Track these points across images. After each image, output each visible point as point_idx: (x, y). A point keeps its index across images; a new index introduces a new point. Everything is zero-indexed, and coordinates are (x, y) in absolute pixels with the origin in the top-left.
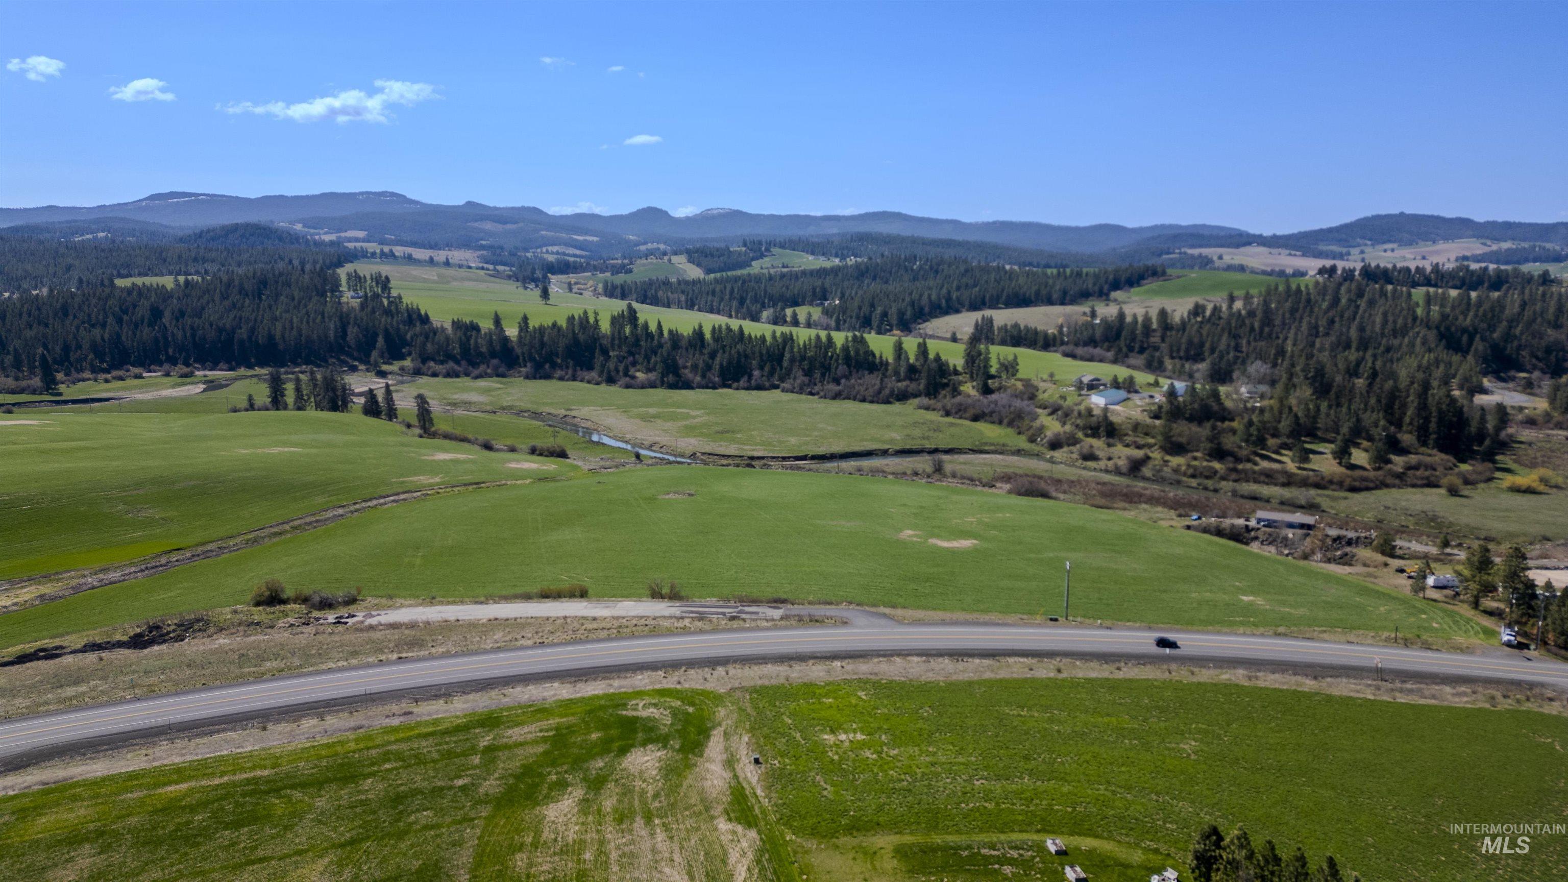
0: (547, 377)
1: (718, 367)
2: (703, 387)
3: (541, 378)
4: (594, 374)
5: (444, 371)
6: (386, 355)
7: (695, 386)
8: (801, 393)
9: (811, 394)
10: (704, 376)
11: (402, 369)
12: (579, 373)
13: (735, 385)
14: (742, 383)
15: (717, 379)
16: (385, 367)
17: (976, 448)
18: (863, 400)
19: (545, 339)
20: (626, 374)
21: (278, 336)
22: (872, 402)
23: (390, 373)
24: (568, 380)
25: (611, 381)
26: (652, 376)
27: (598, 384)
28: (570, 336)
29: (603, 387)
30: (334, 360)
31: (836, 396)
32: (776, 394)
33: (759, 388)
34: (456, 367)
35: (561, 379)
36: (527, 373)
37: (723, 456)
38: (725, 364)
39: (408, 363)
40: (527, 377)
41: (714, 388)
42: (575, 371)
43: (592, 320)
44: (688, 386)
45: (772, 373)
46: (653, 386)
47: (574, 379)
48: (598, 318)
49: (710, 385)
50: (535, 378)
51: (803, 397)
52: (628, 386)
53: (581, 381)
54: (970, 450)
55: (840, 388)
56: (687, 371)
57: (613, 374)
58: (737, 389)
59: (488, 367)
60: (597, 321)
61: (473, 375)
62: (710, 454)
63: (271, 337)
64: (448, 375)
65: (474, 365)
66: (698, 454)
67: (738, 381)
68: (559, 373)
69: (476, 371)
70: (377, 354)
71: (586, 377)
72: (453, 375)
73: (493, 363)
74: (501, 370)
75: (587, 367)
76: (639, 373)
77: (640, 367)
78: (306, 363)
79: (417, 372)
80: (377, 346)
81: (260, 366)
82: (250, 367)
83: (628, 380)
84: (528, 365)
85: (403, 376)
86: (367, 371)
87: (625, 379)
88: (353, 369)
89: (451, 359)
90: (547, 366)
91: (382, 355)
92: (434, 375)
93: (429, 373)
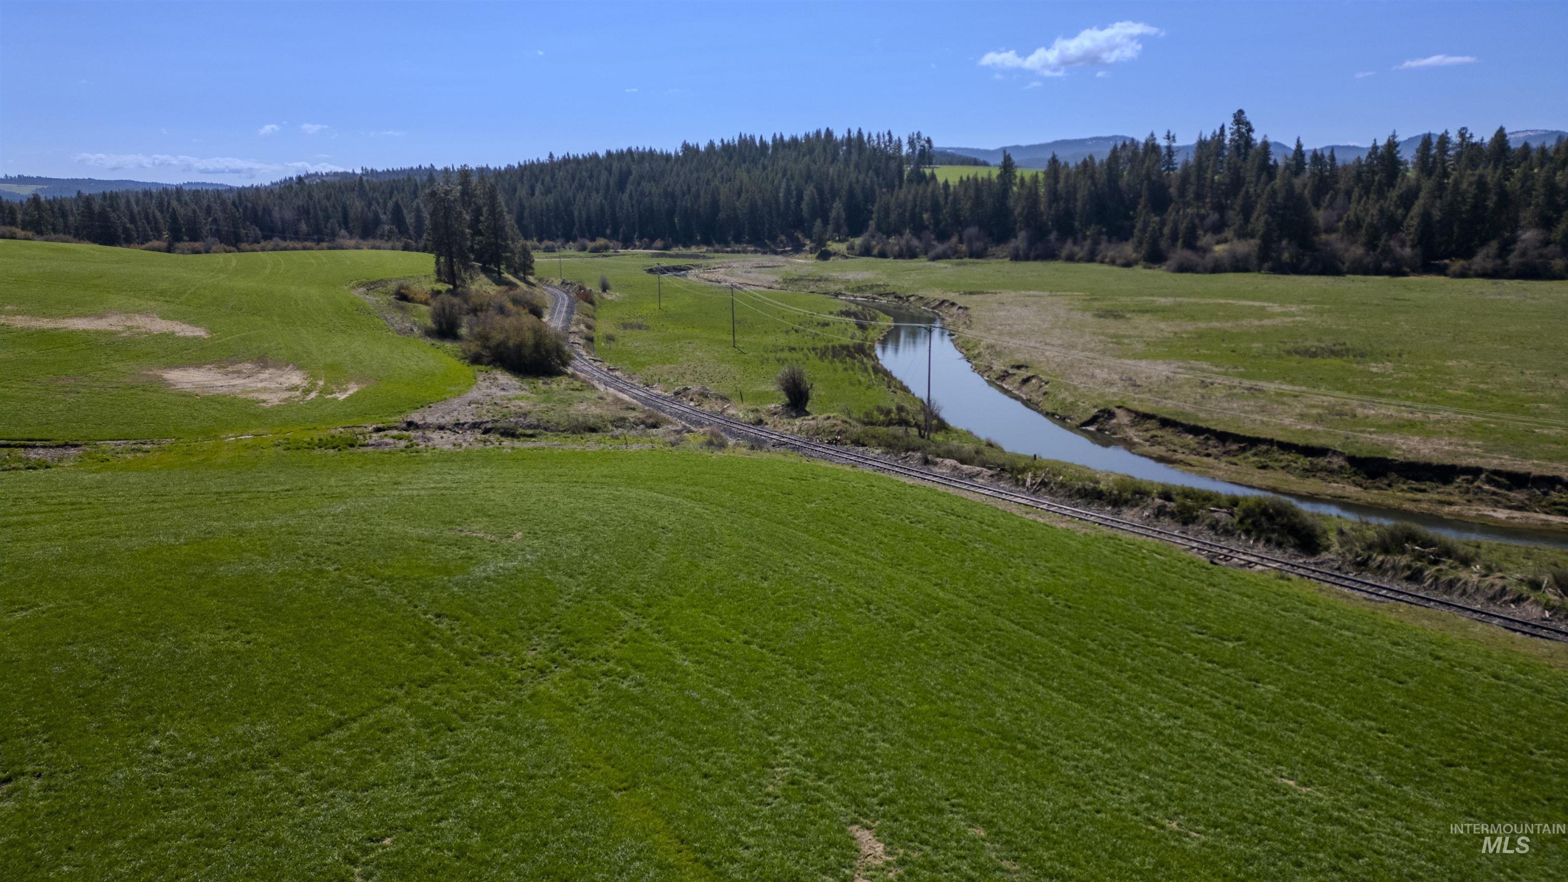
0: (1050, 255)
1: (1415, 222)
2: (1366, 271)
3: (1036, 258)
4: (1128, 249)
5: (897, 249)
6: (845, 229)
7: (1345, 268)
10: (1371, 245)
11: (851, 248)
12: (1103, 246)
13: (1458, 265)
14: (1480, 260)
15: (1408, 251)
16: (833, 246)
19: (1061, 185)
20: (1190, 243)
23: (835, 254)
24: (1079, 261)
25: (1155, 258)
26: (1245, 247)
27: (1128, 264)
28: (1102, 178)
29: (1139, 270)
34: (915, 242)
35: (1071, 258)
36: (1017, 249)
37: (1223, 437)
38: (1437, 214)
39: (858, 241)
40: (1016, 257)
41: (1396, 271)
42: (1096, 243)
44: (1327, 267)
46: (1239, 266)
47: (1091, 258)
50: (1027, 258)
52: (1183, 268)
53: (1102, 262)
56: (1333, 236)
57: (1163, 244)
58: (1463, 274)
59: (961, 241)
61: (932, 253)
62: (1165, 423)
64: (900, 256)
65: (943, 236)
66: (1123, 418)
67: (1469, 254)
68: (1069, 247)
69: (940, 248)
70: (830, 227)
71: (1110, 254)
72: (909, 254)
73: (973, 230)
74: (978, 245)
75: (1121, 234)
76: (1218, 243)
77: (1228, 233)
78: (749, 242)
79: (866, 252)
80: (833, 214)
81: (697, 244)
82: (686, 246)
83: (1188, 254)
84: (1022, 234)
85: (847, 258)
86: (812, 251)
87: (1180, 254)
88: (798, 249)
89: (918, 229)
90: (1053, 236)
91: (837, 229)
92: (883, 255)
93: (875, 251)
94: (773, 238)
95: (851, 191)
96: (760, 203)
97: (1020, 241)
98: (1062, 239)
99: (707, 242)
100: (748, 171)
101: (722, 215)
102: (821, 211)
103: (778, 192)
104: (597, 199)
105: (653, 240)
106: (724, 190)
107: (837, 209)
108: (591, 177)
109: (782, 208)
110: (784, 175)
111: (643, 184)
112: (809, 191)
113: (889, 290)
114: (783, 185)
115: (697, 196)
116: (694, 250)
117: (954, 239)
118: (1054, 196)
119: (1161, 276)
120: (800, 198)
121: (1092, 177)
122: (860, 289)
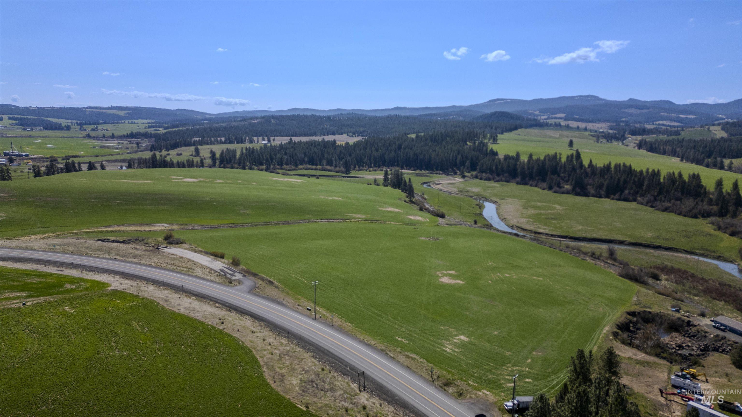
0: (526, 184)
1: (606, 186)
2: (594, 196)
3: (523, 184)
4: (545, 185)
5: (485, 177)
6: (470, 169)
8: (646, 206)
9: (652, 207)
10: (597, 190)
11: (472, 175)
13: (612, 196)
14: (617, 196)
15: (603, 193)
16: (466, 174)
17: (689, 250)
18: (679, 214)
19: (530, 165)
20: (559, 186)
21: (432, 158)
22: (685, 216)
23: (467, 177)
24: (533, 186)
25: (550, 188)
26: (571, 188)
27: (544, 189)
28: (541, 165)
29: (546, 191)
30: (451, 169)
31: (666, 210)
32: (634, 205)
33: (626, 200)
34: (490, 176)
35: (531, 185)
36: (518, 181)
38: (610, 184)
39: (474, 173)
40: (518, 183)
41: (601, 197)
42: (538, 182)
43: (558, 157)
44: (586, 195)
45: (636, 193)
46: (568, 193)
47: (536, 186)
48: (561, 156)
49: (598, 196)
50: (520, 184)
51: (647, 207)
52: (555, 192)
53: (538, 187)
54: (684, 250)
55: (670, 205)
56: (588, 187)
57: (553, 185)
58: (613, 199)
59: (503, 177)
60: (560, 158)
61: (495, 180)
62: (519, 227)
63: (430, 157)
64: (486, 180)
65: (498, 175)
66: (514, 226)
67: (615, 194)
68: (531, 182)
69: (497, 178)
70: (465, 168)
71: (540, 186)
72: (488, 179)
73: (506, 175)
74: (507, 179)
75: (544, 180)
76: (567, 185)
77: (569, 183)
78: (440, 170)
79: (476, 177)
80: (466, 164)
81: (424, 170)
82: (421, 170)
83: (558, 189)
84: (519, 177)
85: (470, 178)
86: (460, 175)
87: (556, 188)
88: (455, 173)
89: (492, 172)
90: (527, 179)
91: (468, 168)
92: (481, 179)
93: (479, 178)
94: (448, 169)
95: (472, 158)
96: (444, 159)
97: (519, 179)
98: (530, 180)
99: (426, 169)
100: (440, 148)
101: (432, 162)
102: (463, 163)
103: (450, 156)
104: (393, 154)
105: (411, 168)
106: (433, 155)
107: (468, 163)
108: (390, 146)
109: (451, 160)
110: (451, 151)
111: (407, 150)
112: (459, 157)
113: (484, 196)
114: (452, 155)
115: (425, 156)
116: (423, 171)
117: (501, 176)
118: (529, 168)
119: (550, 193)
120: (456, 158)
121: (538, 164)
122: (477, 195)
